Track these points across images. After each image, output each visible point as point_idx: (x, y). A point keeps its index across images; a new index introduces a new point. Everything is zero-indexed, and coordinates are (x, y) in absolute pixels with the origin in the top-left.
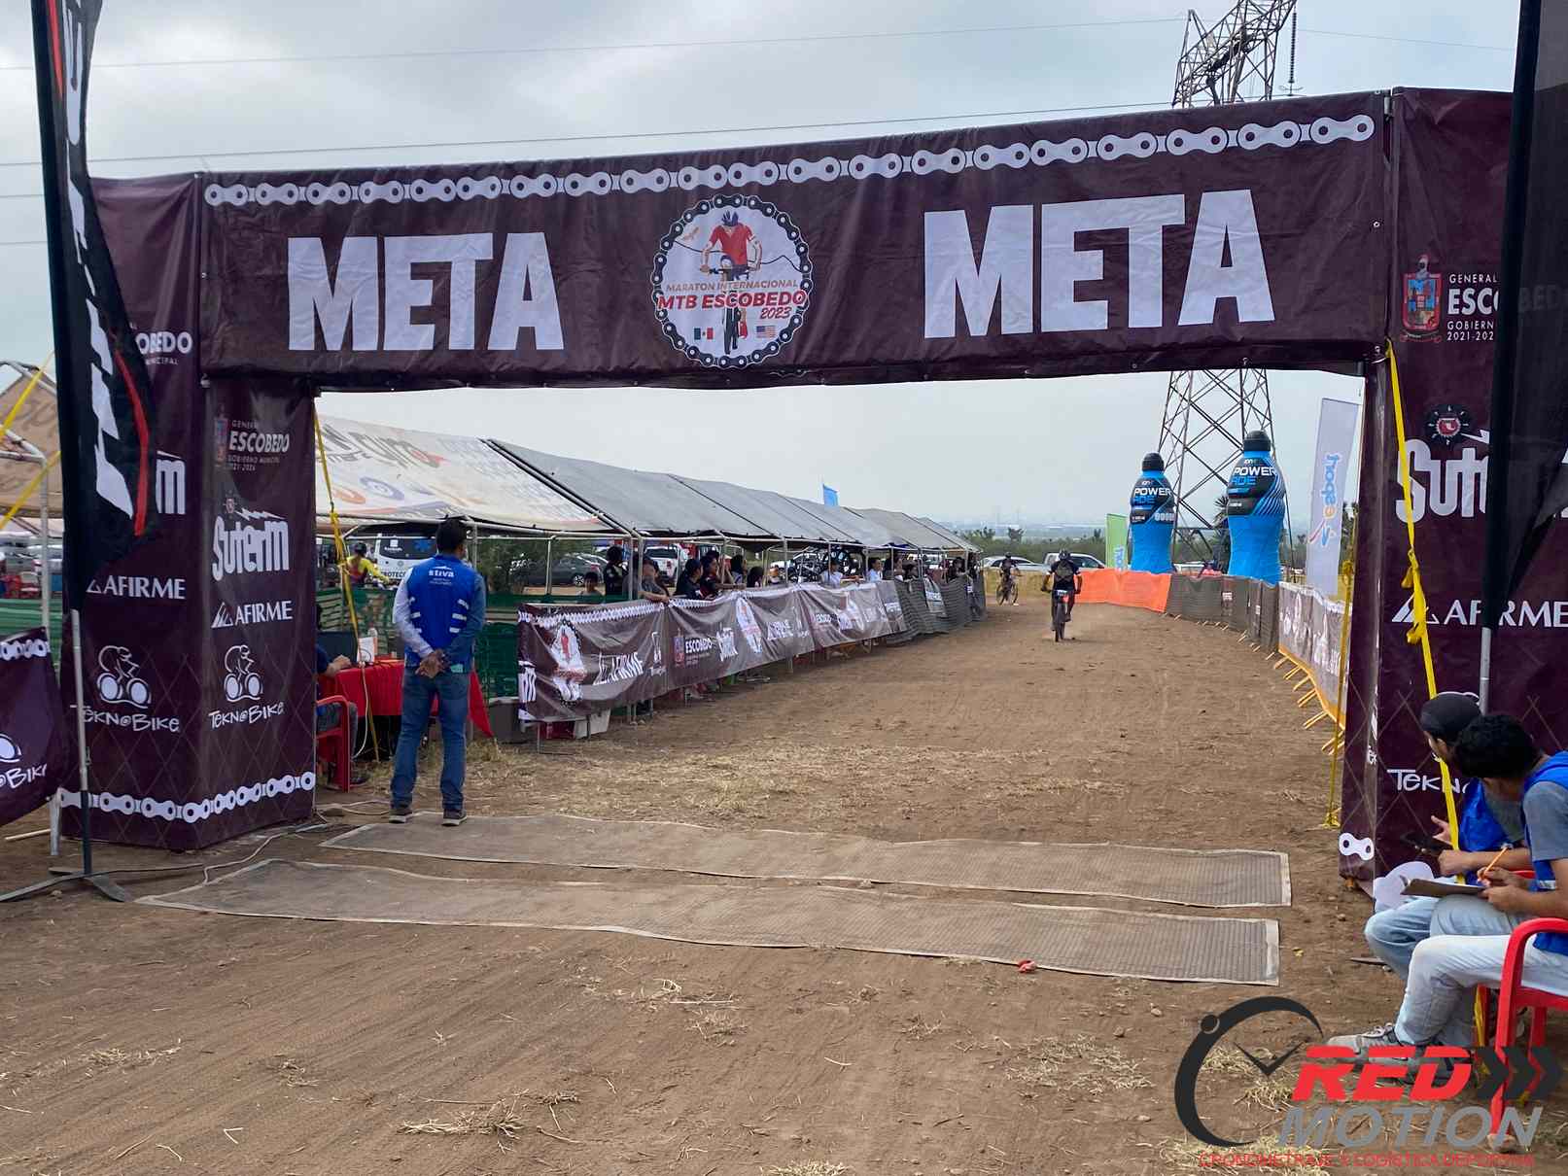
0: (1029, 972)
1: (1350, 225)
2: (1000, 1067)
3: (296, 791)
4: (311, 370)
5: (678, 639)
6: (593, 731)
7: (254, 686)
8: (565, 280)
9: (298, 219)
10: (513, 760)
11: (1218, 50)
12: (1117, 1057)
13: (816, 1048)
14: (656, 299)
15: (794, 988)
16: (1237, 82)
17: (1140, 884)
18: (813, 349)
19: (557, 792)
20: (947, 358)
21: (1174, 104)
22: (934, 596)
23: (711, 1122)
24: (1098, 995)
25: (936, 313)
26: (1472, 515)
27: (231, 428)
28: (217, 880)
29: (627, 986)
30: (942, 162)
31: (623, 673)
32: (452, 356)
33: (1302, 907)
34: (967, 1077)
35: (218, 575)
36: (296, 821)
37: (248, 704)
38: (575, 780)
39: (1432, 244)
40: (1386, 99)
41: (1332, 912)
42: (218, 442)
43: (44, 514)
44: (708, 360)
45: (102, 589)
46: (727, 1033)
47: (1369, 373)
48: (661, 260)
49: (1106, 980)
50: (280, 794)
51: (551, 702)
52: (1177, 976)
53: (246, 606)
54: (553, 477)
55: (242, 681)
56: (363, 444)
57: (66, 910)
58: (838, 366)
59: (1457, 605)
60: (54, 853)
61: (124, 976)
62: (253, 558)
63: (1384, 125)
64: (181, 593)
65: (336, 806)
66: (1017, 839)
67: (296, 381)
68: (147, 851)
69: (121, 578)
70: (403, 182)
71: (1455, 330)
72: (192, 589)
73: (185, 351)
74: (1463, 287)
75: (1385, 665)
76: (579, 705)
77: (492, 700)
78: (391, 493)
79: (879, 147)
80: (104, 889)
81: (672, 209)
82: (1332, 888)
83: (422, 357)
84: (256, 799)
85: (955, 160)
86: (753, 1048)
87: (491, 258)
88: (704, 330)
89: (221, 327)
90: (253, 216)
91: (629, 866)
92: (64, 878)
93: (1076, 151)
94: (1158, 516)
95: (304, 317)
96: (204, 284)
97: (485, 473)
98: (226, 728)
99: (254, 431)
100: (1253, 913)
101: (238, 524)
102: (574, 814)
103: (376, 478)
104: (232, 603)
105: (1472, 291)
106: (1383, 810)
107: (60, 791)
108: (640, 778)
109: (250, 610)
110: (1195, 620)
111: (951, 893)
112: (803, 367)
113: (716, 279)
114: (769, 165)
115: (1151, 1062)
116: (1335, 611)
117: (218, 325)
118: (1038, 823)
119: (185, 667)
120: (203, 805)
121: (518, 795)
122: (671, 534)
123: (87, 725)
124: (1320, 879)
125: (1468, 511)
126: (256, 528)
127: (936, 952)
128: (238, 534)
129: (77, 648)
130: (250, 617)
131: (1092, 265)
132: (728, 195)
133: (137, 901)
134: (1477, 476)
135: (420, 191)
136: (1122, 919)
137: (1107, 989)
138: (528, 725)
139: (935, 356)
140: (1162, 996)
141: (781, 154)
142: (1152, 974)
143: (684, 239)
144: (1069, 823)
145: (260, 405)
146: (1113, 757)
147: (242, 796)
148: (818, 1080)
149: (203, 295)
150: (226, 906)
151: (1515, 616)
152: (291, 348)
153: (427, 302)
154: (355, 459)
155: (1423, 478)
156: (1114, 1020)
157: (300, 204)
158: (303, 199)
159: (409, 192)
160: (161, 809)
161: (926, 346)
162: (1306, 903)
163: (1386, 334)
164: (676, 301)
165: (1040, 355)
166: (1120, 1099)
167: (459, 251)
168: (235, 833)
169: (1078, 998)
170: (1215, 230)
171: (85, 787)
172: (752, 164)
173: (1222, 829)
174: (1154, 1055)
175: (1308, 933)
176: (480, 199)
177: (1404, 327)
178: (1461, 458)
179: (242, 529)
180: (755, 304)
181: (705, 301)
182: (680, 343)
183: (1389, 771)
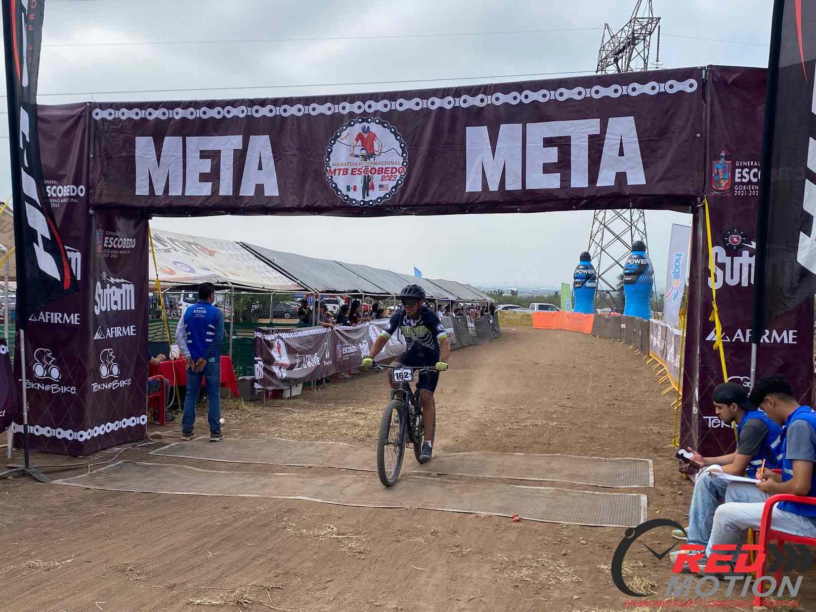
0: (518, 521)
1: (685, 136)
2: (502, 571)
3: (137, 424)
4: (146, 205)
5: (339, 346)
6: (293, 395)
7: (115, 370)
8: (280, 160)
9: (141, 127)
10: (250, 409)
11: (619, 44)
12: (563, 565)
13: (406, 561)
14: (327, 170)
15: (395, 529)
16: (630, 60)
17: (576, 475)
18: (408, 197)
19: (274, 426)
20: (477, 202)
21: (597, 72)
22: (471, 325)
23: (351, 599)
24: (553, 533)
25: (471, 179)
26: (747, 285)
27: (105, 236)
28: (95, 472)
29: (308, 528)
30: (475, 101)
31: (309, 363)
32: (221, 198)
33: (661, 488)
34: (484, 576)
35: (97, 312)
36: (137, 441)
37: (112, 379)
38: (283, 420)
39: (727, 146)
40: (704, 71)
41: (676, 490)
42: (98, 242)
43: (6, 279)
44: (354, 202)
45: (38, 319)
46: (360, 553)
47: (695, 212)
48: (329, 150)
49: (558, 525)
50: (128, 427)
51: (271, 379)
52: (594, 523)
53: (112, 328)
54: (274, 262)
55: (109, 368)
56: (174, 244)
57: (15, 487)
58: (422, 205)
59: (739, 331)
60: (9, 457)
61: (45, 521)
62: (116, 303)
63: (703, 85)
64: (78, 321)
65: (158, 433)
66: (513, 452)
67: (139, 211)
68: (58, 456)
69: (47, 313)
70: (196, 108)
71: (738, 190)
72: (84, 319)
73: (82, 195)
74: (743, 168)
75: (702, 363)
76: (286, 381)
77: (240, 378)
78: (189, 269)
79: (443, 93)
80: (35, 476)
81: (335, 124)
82: (675, 478)
83: (205, 198)
84: (116, 429)
85: (482, 100)
86: (374, 561)
87: (241, 148)
88: (352, 186)
89: (100, 182)
90: (117, 125)
91: (310, 465)
92: (14, 470)
93: (544, 96)
94: (588, 284)
95: (143, 178)
96: (91, 160)
97: (239, 260)
98: (100, 392)
99: (118, 237)
100: (634, 491)
101: (108, 285)
102: (283, 438)
103: (180, 261)
104: (105, 326)
105: (747, 170)
106: (701, 438)
107: (13, 424)
108: (317, 419)
109: (114, 330)
110: (607, 338)
111: (478, 480)
112: (403, 206)
113: (358, 160)
114: (386, 102)
115: (581, 568)
116: (678, 334)
117: (99, 181)
118: (524, 443)
119: (80, 360)
120: (88, 432)
121: (253, 427)
122: (335, 292)
123: (27, 389)
124: (669, 474)
125: (745, 284)
126: (118, 288)
127: (469, 510)
128: (108, 291)
129: (23, 349)
130: (114, 334)
131: (552, 155)
132: (365, 117)
133: (53, 482)
134: (750, 266)
135: (204, 113)
136: (566, 493)
137: (558, 530)
138: (259, 391)
139: (471, 201)
140: (586, 533)
141: (392, 96)
142: (582, 522)
143: (342, 139)
144: (539, 444)
145: (121, 223)
146: (563, 409)
147: (108, 428)
148: (407, 577)
149: (91, 165)
150: (99, 485)
151: (769, 337)
152: (137, 193)
153: (208, 170)
154: (171, 252)
155: (722, 266)
156: (561, 546)
157: (142, 119)
158: (144, 116)
159: (199, 113)
160: (66, 434)
161: (466, 196)
162: (661, 486)
163: (703, 192)
164: (337, 171)
165: (526, 202)
166: (563, 587)
167: (224, 145)
168: (105, 447)
169: (543, 535)
170: (614, 137)
171: (26, 422)
172: (377, 101)
173: (619, 447)
174: (582, 564)
175: (662, 501)
176: (236, 118)
177: (713, 188)
178: (741, 256)
179: (110, 288)
180: (378, 173)
181: (352, 171)
182: (339, 193)
183: (704, 417)
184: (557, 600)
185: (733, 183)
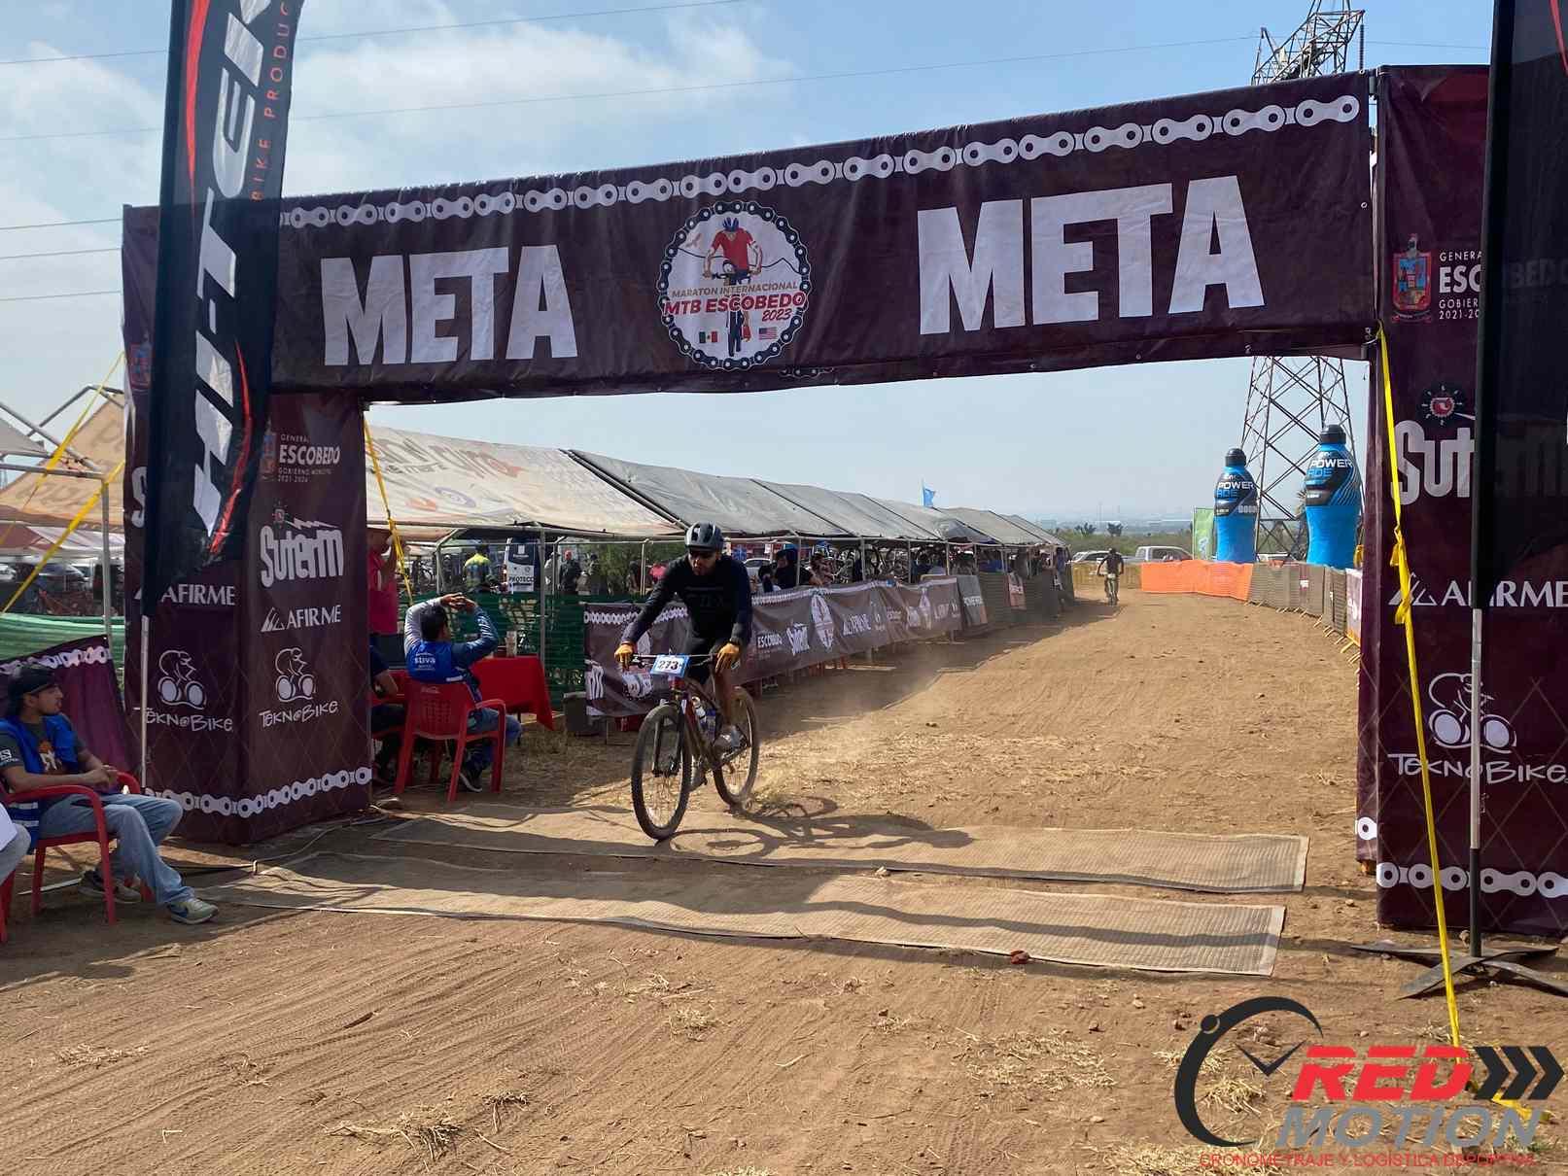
0: (1022, 961)
1: (1338, 207)
3: (350, 785)
4: (347, 380)
7: (308, 686)
8: (577, 291)
9: (330, 241)
12: (1086, 1052)
14: (662, 305)
17: (1155, 869)
18: (813, 348)
20: (941, 353)
22: (1016, 590)
25: (930, 310)
27: (279, 442)
28: (264, 872)
30: (933, 161)
32: (475, 366)
35: (267, 582)
36: (356, 815)
37: (301, 703)
40: (1371, 79)
41: (1343, 897)
42: (266, 455)
43: (105, 529)
44: (713, 363)
46: (695, 1027)
47: (1372, 356)
48: (666, 267)
49: (1096, 969)
50: (335, 789)
51: (619, 698)
53: (298, 612)
55: (295, 682)
56: (442, 456)
59: (1454, 582)
62: (305, 565)
64: (232, 599)
66: (1043, 825)
69: (181, 586)
70: (425, 202)
71: (1446, 309)
72: (240, 597)
74: (1453, 264)
76: (648, 700)
78: (464, 501)
79: (870, 148)
81: (675, 217)
82: (1347, 873)
83: (447, 368)
84: (311, 793)
85: (946, 158)
87: (507, 271)
88: (708, 333)
90: (290, 240)
93: (1063, 144)
95: (338, 335)
97: (563, 482)
98: (279, 727)
99: (304, 444)
100: (1262, 899)
101: (289, 533)
103: (449, 486)
104: (283, 607)
105: (1463, 269)
106: (1384, 796)
109: (302, 614)
110: (1275, 608)
112: (818, 365)
113: (719, 283)
114: (767, 171)
119: (237, 671)
120: (257, 800)
123: (148, 726)
124: (1337, 865)
125: (1464, 490)
126: (308, 537)
127: (930, 941)
128: (289, 543)
129: (144, 653)
130: (303, 621)
131: (1082, 257)
132: (728, 202)
135: (440, 209)
136: (1128, 905)
138: (596, 718)
139: (931, 352)
140: (1148, 986)
141: (778, 160)
142: (1144, 963)
143: (688, 245)
145: (310, 417)
147: (297, 791)
151: (1516, 596)
152: (326, 364)
153: (451, 316)
155: (1417, 460)
156: (1091, 1013)
157: (330, 226)
158: (334, 221)
159: (430, 210)
160: (217, 805)
161: (921, 343)
163: (1377, 316)
164: (682, 307)
165: (1044, 350)
167: (478, 266)
168: (292, 826)
170: (1203, 218)
172: (750, 171)
173: (1250, 813)
174: (1125, 1049)
175: (1313, 920)
176: (498, 215)
177: (1395, 308)
178: (1456, 438)
179: (293, 538)
180: (757, 307)
181: (709, 305)
182: (686, 347)
183: (1390, 756)
184: (1057, 1126)
185: (1435, 295)
